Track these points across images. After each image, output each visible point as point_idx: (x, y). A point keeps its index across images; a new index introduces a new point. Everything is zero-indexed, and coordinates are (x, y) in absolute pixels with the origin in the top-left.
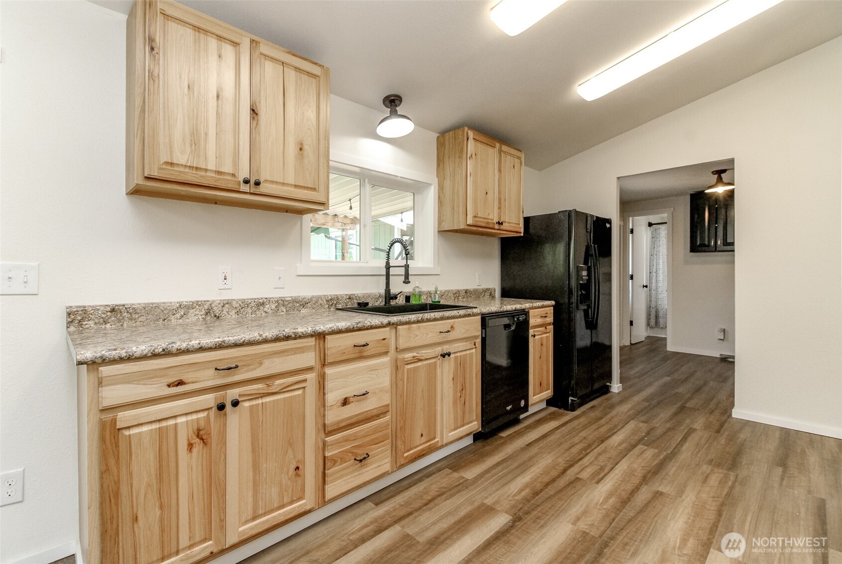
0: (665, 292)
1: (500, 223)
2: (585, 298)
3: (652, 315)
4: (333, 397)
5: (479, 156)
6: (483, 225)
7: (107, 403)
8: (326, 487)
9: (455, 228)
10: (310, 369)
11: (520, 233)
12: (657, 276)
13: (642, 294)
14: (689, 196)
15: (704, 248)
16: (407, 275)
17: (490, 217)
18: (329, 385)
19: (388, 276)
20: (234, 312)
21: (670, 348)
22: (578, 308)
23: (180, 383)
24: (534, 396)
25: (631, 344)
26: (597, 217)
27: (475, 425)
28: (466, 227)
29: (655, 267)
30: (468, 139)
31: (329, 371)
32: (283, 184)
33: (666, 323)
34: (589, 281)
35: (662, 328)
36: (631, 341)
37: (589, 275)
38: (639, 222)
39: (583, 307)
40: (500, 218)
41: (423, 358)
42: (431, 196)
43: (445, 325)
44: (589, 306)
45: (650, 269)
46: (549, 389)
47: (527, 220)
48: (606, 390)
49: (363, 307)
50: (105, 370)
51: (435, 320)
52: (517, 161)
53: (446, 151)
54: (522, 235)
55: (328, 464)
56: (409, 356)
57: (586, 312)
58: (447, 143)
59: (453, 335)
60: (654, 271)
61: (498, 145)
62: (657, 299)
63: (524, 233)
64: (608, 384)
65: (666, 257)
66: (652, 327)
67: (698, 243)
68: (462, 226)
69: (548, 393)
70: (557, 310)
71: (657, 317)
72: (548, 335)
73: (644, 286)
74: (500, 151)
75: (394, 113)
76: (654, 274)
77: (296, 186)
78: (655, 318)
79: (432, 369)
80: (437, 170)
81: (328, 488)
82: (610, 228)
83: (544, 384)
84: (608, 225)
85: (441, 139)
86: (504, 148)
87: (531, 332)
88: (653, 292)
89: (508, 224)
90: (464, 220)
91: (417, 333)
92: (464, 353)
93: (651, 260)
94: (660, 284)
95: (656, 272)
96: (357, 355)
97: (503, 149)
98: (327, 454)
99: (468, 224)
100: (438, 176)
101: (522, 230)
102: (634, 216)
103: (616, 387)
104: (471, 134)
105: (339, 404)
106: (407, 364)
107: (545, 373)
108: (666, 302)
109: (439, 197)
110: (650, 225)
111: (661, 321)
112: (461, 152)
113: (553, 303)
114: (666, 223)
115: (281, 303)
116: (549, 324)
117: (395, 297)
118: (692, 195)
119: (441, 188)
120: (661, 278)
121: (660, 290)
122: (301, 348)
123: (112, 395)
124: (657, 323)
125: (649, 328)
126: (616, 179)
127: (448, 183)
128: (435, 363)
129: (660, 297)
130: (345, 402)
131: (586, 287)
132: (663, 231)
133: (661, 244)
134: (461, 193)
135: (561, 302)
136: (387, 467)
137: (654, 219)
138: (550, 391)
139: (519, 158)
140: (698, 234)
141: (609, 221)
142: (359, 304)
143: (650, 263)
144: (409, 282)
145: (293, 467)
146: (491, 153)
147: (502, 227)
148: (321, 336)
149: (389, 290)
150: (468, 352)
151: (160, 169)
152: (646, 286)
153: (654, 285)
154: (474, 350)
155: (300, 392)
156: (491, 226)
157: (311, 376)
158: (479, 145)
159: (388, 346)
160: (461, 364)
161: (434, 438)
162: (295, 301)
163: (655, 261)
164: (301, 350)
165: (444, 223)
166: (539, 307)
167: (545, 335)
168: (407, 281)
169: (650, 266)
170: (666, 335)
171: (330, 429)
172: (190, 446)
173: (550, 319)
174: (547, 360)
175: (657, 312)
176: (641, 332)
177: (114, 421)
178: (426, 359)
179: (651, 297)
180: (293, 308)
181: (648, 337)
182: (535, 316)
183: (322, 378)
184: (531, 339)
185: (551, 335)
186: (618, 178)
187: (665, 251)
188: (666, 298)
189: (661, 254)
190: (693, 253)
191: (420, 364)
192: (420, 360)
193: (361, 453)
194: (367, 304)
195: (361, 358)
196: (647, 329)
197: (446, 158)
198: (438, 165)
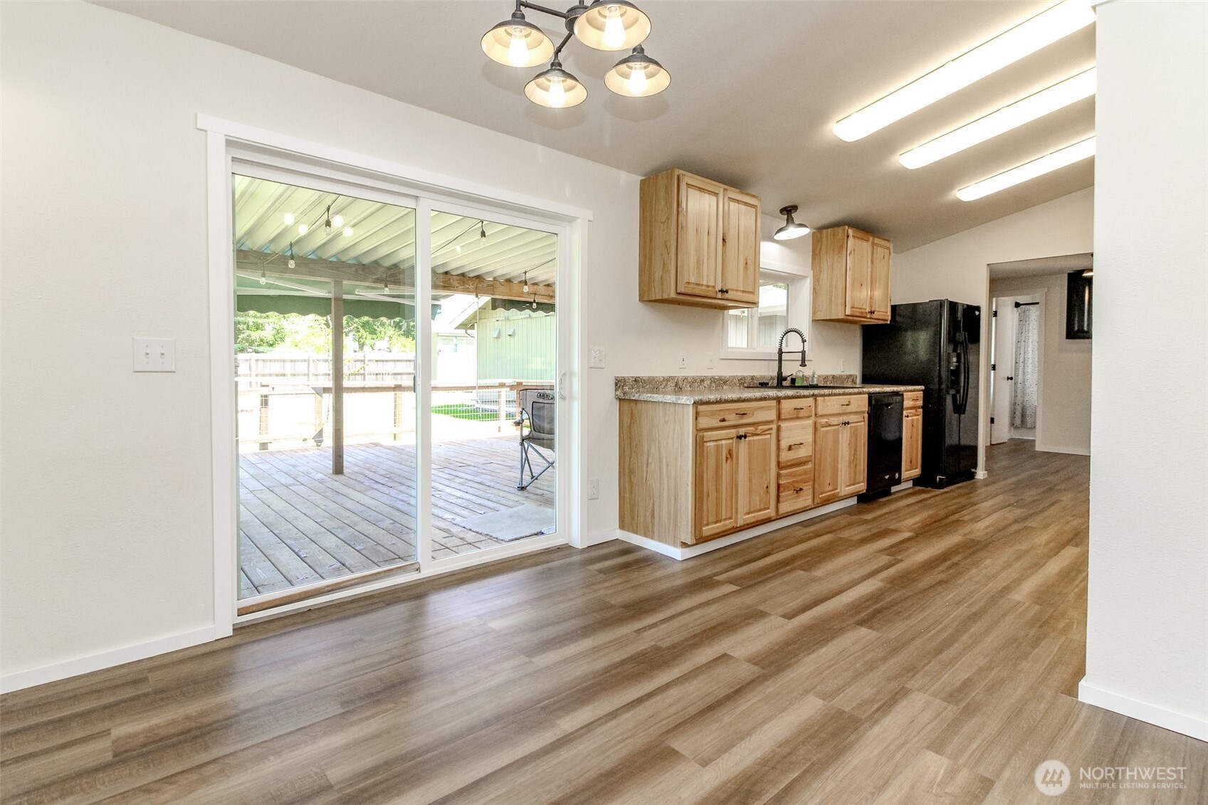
0: (1034, 386)
1: (872, 312)
2: (955, 383)
3: (1017, 413)
4: (785, 443)
5: (856, 252)
6: (858, 314)
7: (701, 426)
8: (780, 505)
9: (833, 317)
10: (771, 422)
11: (887, 320)
12: (1024, 367)
13: (1006, 389)
14: (1066, 275)
15: (1082, 335)
16: (803, 360)
17: (864, 307)
18: (783, 434)
19: (780, 360)
20: (689, 385)
21: (1039, 447)
22: (948, 393)
23: (723, 420)
24: (906, 471)
25: (991, 444)
26: (967, 305)
27: (862, 487)
28: (845, 317)
29: (1022, 355)
30: (848, 237)
31: (784, 425)
32: (737, 290)
33: (1035, 423)
34: (958, 367)
35: (1030, 428)
36: (991, 441)
37: (959, 361)
38: (1005, 304)
39: (952, 392)
40: (871, 307)
41: (832, 424)
42: (806, 288)
43: (845, 399)
44: (958, 392)
45: (1016, 359)
46: (917, 468)
47: (894, 308)
48: (971, 476)
49: (764, 385)
50: (701, 408)
51: (839, 395)
52: (887, 251)
53: (823, 247)
54: (889, 322)
55: (781, 489)
56: (824, 421)
57: (954, 397)
58: (824, 239)
59: (849, 409)
60: (1022, 360)
61: (871, 238)
62: (1024, 394)
63: (890, 321)
64: (973, 470)
65: (1036, 344)
66: (1016, 428)
67: (1076, 328)
68: (841, 316)
69: (917, 472)
70: (927, 395)
71: (1023, 415)
72: (918, 417)
73: (1008, 378)
74: (873, 244)
75: (790, 220)
76: (1021, 365)
77: (743, 291)
78: (1021, 417)
79: (836, 433)
80: (812, 263)
81: (781, 505)
82: (979, 315)
83: (914, 462)
84: (977, 313)
85: (818, 235)
86: (877, 241)
87: (905, 413)
88: (1019, 386)
89: (878, 313)
90: (843, 311)
91: (828, 404)
92: (856, 424)
93: (1018, 348)
94: (1028, 376)
95: (1024, 362)
96: (795, 416)
97: (875, 242)
98: (781, 482)
99: (847, 314)
100: (813, 269)
101: (890, 318)
102: (997, 297)
103: (981, 474)
104: (851, 232)
105: (787, 449)
106: (822, 427)
107: (915, 451)
108: (1035, 397)
109: (814, 289)
110: (1017, 305)
111: (1029, 420)
112: (842, 247)
113: (923, 387)
114: (1038, 303)
115: (713, 380)
116: (919, 407)
117: (785, 379)
118: (1070, 275)
119: (816, 281)
120: (1029, 369)
121: (1028, 384)
122: (768, 407)
123: (704, 422)
124: (1023, 422)
125: (1012, 429)
126: (986, 266)
127: (825, 276)
128: (838, 430)
129: (1028, 391)
130: (790, 448)
131: (956, 373)
132: (1034, 312)
133: (1030, 328)
134: (841, 286)
135: (932, 387)
136: (809, 502)
137: (1021, 300)
138: (918, 470)
139: (889, 248)
140: (1076, 319)
141: (978, 308)
142: (760, 384)
143: (1016, 351)
144: (806, 365)
145: (766, 486)
146: (865, 247)
147: (874, 316)
148: (778, 399)
149: (782, 373)
150: (859, 424)
151: (685, 287)
152: (1011, 379)
153: (1020, 377)
154: (863, 423)
155: (769, 436)
156: (864, 315)
157: (774, 426)
158: (857, 241)
159: (811, 412)
160: (854, 434)
161: (837, 489)
162: (720, 379)
163: (1022, 348)
164: (769, 408)
165: (819, 313)
166: (911, 391)
167: (915, 417)
168: (803, 365)
169: (1016, 355)
170: (1035, 436)
171: (783, 465)
172: (727, 459)
173: (920, 403)
174: (917, 441)
175: (1024, 410)
176: (1004, 432)
177: (703, 437)
178: (833, 425)
179: (1016, 392)
180: (719, 385)
181: (1011, 439)
182: (908, 399)
183: (779, 428)
184: (904, 419)
185: (920, 418)
186: (988, 265)
187: (1036, 337)
188: (1036, 393)
189: (1030, 340)
190: (1071, 341)
191: (829, 428)
192: (830, 426)
193: (798, 486)
194: (768, 384)
195: (798, 418)
196: (1010, 430)
197: (824, 252)
198: (814, 259)
